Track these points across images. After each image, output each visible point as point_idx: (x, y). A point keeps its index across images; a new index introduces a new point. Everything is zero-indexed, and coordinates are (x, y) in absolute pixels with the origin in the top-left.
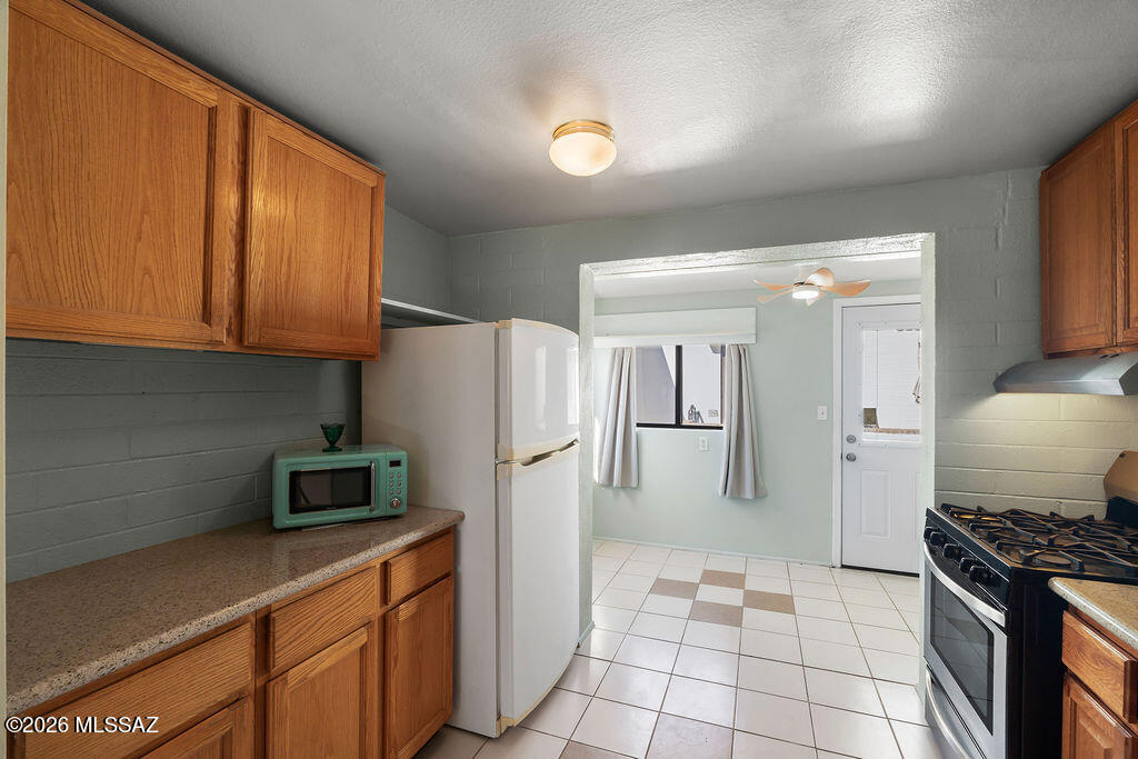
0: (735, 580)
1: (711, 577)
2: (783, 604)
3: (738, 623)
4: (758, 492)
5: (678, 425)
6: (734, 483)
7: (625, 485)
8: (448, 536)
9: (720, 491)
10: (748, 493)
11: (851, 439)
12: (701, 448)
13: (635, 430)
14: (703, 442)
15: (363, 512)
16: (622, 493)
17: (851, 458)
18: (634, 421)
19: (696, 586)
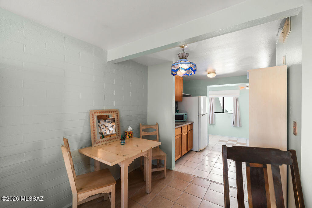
0: (235, 141)
4: (240, 126)
5: (223, 112)
6: (235, 124)
7: (212, 124)
8: (192, 125)
9: (232, 125)
10: (238, 125)
12: (228, 117)
13: (214, 113)
14: (228, 115)
15: (182, 120)
16: (211, 125)
18: (214, 112)
19: (227, 141)
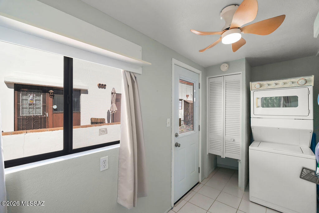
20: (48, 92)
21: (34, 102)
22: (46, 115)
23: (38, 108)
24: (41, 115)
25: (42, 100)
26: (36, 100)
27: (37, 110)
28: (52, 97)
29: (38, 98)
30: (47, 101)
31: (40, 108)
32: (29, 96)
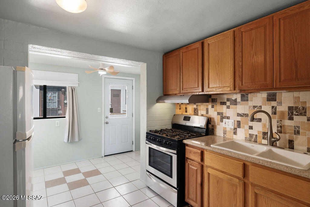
0: (76, 171)
1: (67, 173)
2: (96, 173)
3: (88, 184)
4: (80, 138)
5: (45, 117)
6: (71, 137)
11: (107, 117)
12: (57, 126)
14: (58, 123)
17: (107, 123)
19: (64, 178)
20: (61, 91)
21: (52, 99)
22: (60, 107)
23: (55, 102)
24: (57, 107)
25: (57, 96)
26: (53, 96)
27: (54, 104)
28: (64, 94)
29: (54, 95)
30: (60, 97)
31: (56, 102)
32: (49, 94)
